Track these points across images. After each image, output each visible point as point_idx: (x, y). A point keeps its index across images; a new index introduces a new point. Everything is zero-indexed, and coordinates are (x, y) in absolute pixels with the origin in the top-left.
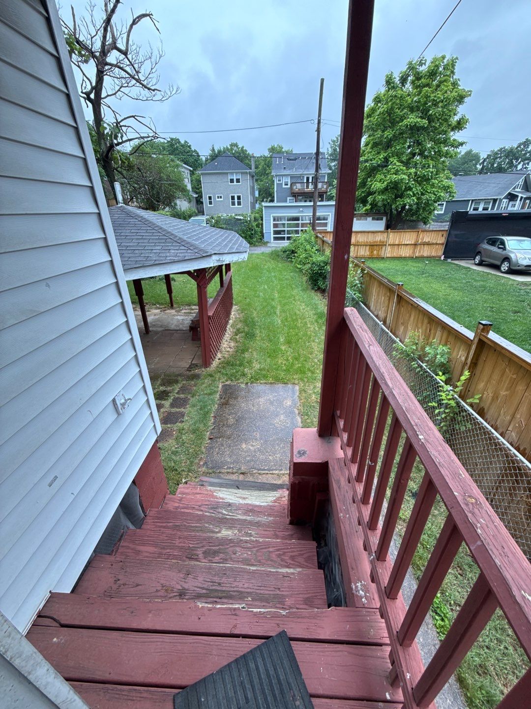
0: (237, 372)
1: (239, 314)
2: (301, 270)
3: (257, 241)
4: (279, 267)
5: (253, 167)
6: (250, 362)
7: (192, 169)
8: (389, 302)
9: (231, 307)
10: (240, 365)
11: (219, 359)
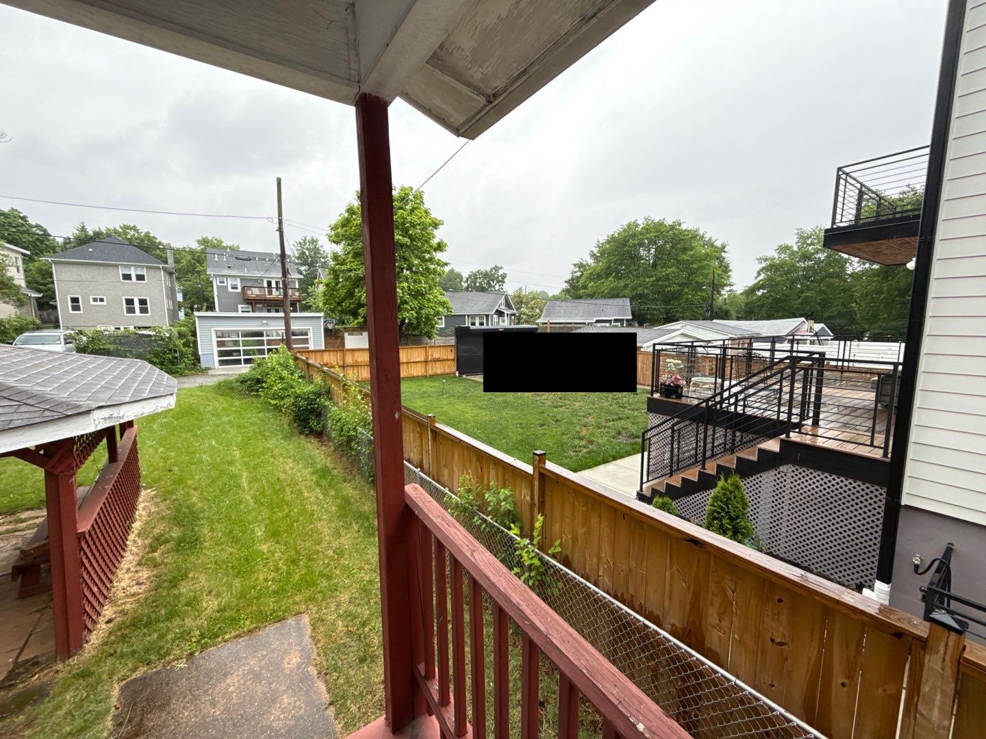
0: (162, 636)
1: (157, 504)
2: (277, 408)
3: (186, 368)
4: (236, 406)
5: (171, 260)
6: (193, 602)
7: (28, 253)
8: (421, 439)
9: (137, 494)
10: (170, 617)
11: (109, 622)
